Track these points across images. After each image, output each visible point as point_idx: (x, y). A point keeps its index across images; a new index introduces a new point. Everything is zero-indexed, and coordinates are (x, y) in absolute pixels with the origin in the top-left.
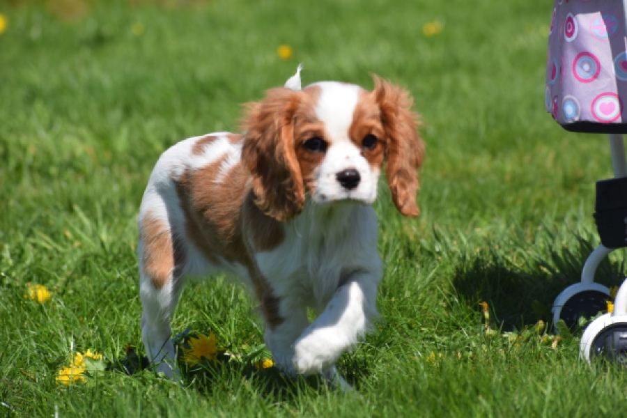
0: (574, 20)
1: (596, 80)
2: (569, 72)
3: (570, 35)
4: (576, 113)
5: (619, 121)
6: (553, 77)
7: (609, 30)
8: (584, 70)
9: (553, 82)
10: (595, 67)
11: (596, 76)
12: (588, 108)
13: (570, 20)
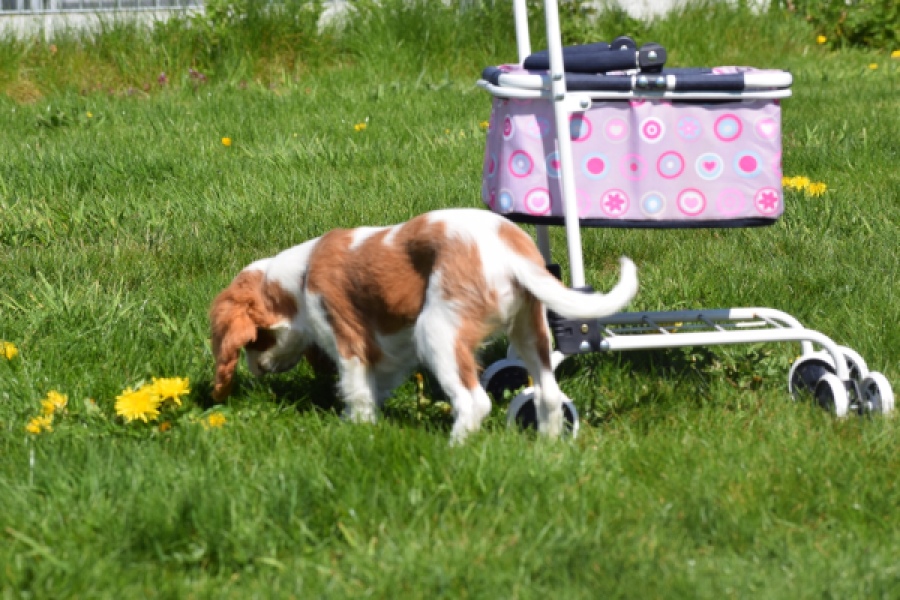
0: (512, 121)
1: (529, 177)
2: (505, 169)
3: (507, 134)
4: (511, 204)
5: (549, 214)
6: (491, 170)
7: (542, 131)
8: (519, 166)
9: (491, 176)
10: (529, 164)
11: (529, 172)
12: (521, 200)
13: (508, 121)
